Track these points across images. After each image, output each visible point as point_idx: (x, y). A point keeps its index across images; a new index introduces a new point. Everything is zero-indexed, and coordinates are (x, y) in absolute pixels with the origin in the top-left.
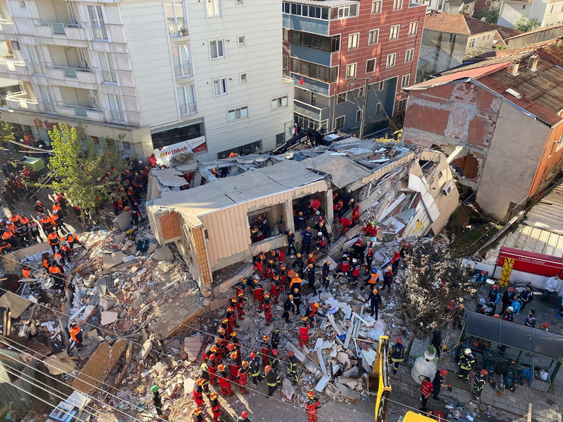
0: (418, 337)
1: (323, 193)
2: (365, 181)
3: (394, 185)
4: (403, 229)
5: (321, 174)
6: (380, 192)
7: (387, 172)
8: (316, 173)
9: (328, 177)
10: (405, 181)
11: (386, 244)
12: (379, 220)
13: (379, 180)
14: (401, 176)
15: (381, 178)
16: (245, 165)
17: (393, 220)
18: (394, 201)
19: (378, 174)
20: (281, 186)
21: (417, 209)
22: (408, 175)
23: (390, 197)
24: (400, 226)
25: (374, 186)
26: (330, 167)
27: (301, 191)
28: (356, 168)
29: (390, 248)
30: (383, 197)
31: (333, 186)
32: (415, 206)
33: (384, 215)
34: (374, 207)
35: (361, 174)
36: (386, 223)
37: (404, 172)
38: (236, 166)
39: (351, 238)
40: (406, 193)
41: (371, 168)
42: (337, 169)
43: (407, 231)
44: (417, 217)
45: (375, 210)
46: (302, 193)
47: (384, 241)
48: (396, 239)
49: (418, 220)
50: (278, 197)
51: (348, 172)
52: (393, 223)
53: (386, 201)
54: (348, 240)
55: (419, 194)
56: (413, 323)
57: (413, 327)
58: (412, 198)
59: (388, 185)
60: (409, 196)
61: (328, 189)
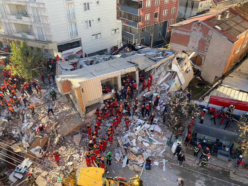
0: (174, 134)
1: (134, 72)
2: (153, 67)
3: (165, 68)
4: (169, 88)
5: (134, 63)
6: (159, 72)
7: (162, 63)
8: (131, 63)
9: (137, 65)
10: (170, 67)
11: (161, 94)
12: (159, 84)
13: (159, 67)
14: (169, 64)
15: (160, 65)
16: (100, 60)
17: (165, 84)
18: (165, 76)
19: (158, 63)
20: (116, 69)
21: (175, 79)
22: (171, 64)
23: (163, 74)
24: (168, 86)
25: (157, 69)
26: (138, 61)
27: (124, 71)
28: (149, 61)
29: (163, 96)
30: (160, 74)
31: (139, 69)
32: (174, 78)
33: (161, 82)
34: (157, 78)
35: (151, 63)
36: (161, 85)
37: (170, 63)
38: (96, 60)
39: (146, 92)
40: (170, 72)
41: (155, 61)
42: (141, 62)
43: (171, 89)
44: (175, 83)
45: (157, 79)
46: (125, 72)
47: (160, 93)
48: (166, 92)
49: (176, 84)
50: (114, 74)
51: (145, 63)
52: (165, 85)
53: (162, 76)
54: (145, 93)
55: (176, 72)
56: (172, 128)
57: (172, 130)
58: (173, 74)
59: (163, 69)
60: (172, 73)
61: (137, 70)
